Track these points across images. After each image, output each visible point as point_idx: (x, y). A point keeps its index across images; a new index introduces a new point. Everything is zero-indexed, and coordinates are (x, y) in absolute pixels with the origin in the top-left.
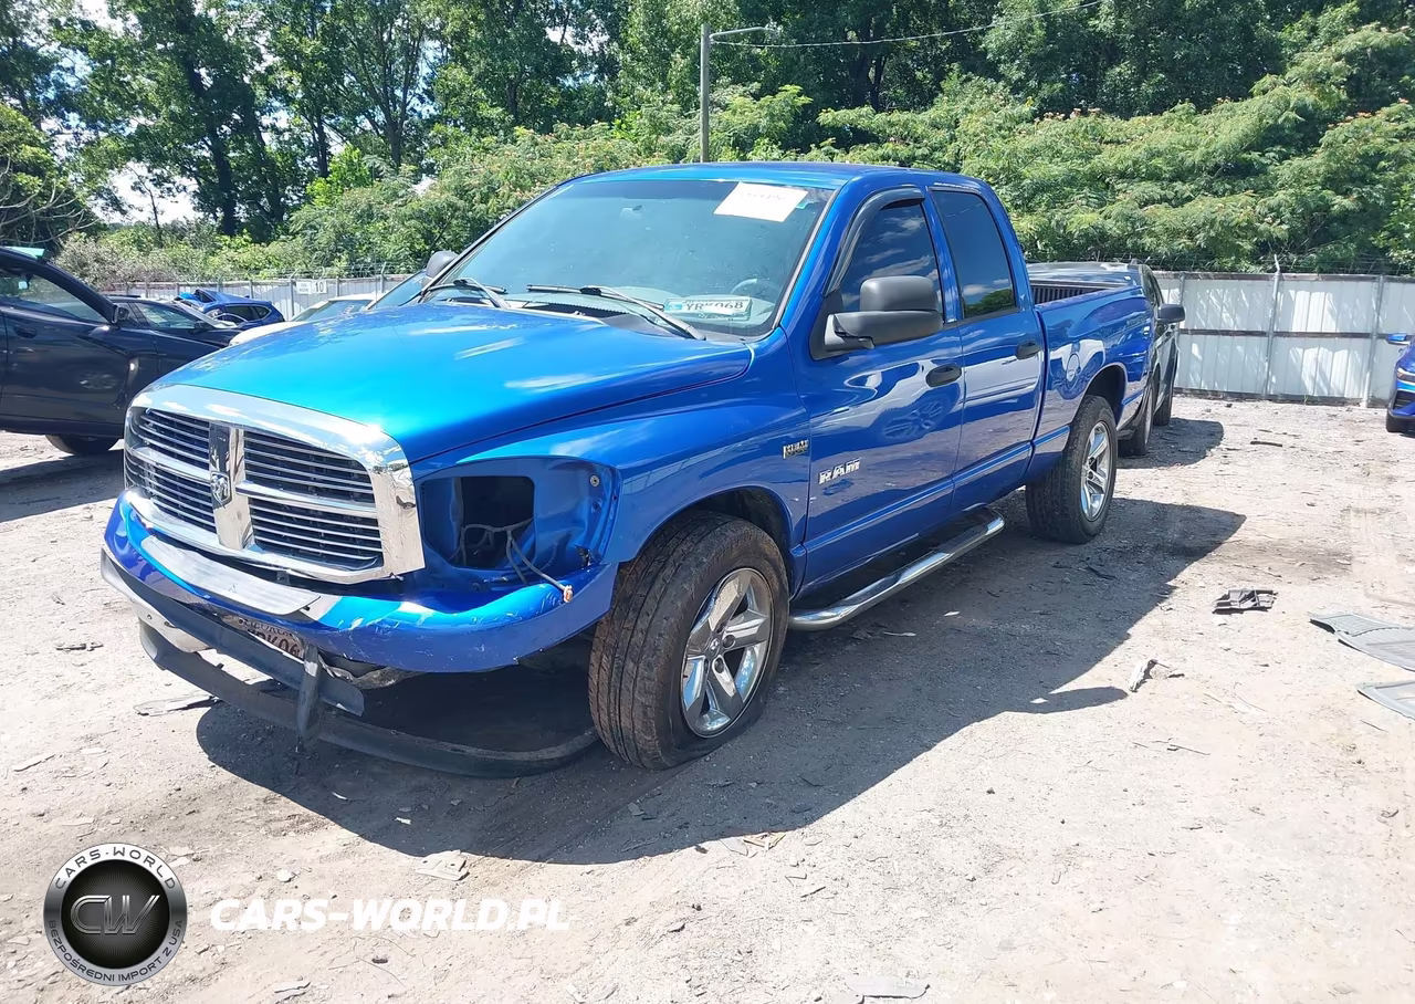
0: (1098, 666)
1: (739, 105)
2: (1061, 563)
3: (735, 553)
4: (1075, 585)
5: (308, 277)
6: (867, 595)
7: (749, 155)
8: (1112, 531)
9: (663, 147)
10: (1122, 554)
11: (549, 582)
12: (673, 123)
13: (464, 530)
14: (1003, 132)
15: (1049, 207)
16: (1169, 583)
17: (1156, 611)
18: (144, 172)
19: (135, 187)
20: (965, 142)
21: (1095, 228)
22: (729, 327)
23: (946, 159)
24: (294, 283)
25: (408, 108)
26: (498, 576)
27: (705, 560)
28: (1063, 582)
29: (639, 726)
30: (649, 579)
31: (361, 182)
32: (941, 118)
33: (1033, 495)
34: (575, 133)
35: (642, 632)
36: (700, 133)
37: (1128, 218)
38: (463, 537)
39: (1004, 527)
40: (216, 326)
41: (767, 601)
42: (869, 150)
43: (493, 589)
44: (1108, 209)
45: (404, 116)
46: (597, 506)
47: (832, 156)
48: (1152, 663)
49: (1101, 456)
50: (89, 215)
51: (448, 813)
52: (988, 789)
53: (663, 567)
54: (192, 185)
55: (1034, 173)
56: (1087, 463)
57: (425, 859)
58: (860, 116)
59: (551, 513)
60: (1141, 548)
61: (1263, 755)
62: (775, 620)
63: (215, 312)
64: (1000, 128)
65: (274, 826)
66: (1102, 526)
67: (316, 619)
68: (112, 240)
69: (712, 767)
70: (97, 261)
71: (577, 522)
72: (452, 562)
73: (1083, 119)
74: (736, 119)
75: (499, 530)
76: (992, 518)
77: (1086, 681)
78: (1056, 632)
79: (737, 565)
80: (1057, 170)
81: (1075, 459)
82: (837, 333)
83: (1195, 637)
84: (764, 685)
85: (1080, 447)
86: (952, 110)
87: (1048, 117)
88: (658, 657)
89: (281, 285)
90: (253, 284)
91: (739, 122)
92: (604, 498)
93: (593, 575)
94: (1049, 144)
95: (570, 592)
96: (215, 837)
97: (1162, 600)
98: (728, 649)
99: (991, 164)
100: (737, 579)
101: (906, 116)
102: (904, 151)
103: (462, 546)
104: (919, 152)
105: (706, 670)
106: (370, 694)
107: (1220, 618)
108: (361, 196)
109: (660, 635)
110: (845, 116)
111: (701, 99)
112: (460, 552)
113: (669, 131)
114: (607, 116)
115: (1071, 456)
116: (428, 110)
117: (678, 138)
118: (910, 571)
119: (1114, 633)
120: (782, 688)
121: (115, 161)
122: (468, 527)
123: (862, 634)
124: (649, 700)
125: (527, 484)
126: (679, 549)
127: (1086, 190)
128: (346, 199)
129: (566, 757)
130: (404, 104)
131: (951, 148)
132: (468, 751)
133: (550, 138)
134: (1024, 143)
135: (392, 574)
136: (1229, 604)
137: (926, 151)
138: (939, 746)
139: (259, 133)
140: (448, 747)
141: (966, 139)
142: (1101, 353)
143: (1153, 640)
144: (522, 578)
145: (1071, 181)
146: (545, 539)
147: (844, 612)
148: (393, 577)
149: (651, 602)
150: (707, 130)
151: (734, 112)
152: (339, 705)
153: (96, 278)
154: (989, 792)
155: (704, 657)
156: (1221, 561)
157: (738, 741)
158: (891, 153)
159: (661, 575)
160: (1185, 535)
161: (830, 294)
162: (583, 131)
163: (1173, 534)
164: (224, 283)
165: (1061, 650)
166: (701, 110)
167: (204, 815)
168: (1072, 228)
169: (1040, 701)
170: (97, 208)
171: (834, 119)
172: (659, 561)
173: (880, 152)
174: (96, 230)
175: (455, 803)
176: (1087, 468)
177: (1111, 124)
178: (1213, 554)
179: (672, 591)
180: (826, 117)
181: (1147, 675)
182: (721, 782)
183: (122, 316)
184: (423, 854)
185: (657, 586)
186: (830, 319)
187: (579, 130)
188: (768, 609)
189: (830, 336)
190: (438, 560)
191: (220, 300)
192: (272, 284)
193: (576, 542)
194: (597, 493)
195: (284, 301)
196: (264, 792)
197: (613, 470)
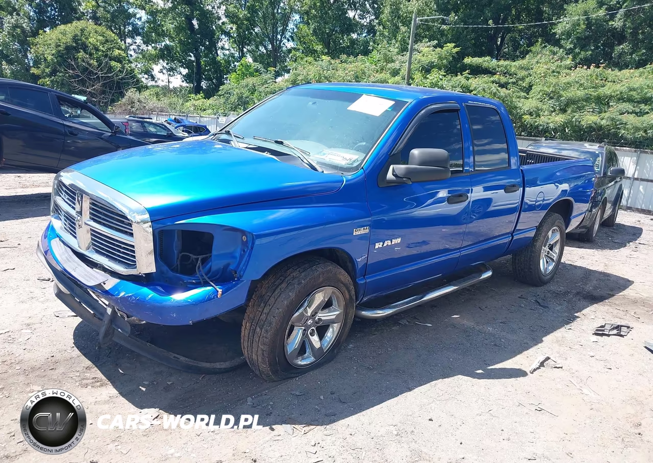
0: (519, 356)
1: (427, 52)
2: (523, 296)
3: (321, 280)
4: (526, 309)
5: (225, 116)
6: (403, 304)
7: (428, 76)
8: (557, 281)
9: (389, 69)
10: (557, 295)
11: (212, 286)
12: (394, 58)
13: (180, 255)
14: (555, 73)
15: (573, 111)
16: (576, 314)
17: (563, 329)
18: (165, 65)
19: (161, 71)
20: (535, 78)
21: (596, 124)
22: (338, 167)
23: (524, 85)
24: (218, 118)
25: (282, 43)
26: (190, 279)
27: (303, 282)
28: (520, 306)
29: (260, 360)
30: (274, 288)
31: (252, 75)
32: (524, 64)
33: (515, 259)
34: (349, 60)
35: (266, 314)
36: (407, 63)
37: (613, 119)
38: (179, 258)
39: (492, 275)
40: (177, 135)
41: (343, 303)
42: (486, 78)
43: (188, 286)
44: (603, 115)
45: (280, 47)
46: (244, 251)
47: (468, 79)
48: (548, 358)
49: (556, 243)
50: (138, 81)
51: (164, 388)
52: (430, 418)
53: (282, 283)
54: (185, 71)
55: (567, 95)
56: (547, 246)
57: (141, 411)
58: (484, 61)
59: (222, 252)
60: (569, 292)
61: (588, 421)
62: (346, 313)
63: (182, 128)
64: (553, 72)
65: (85, 382)
66: (552, 278)
67: (107, 289)
68: (146, 93)
69: (297, 384)
70: (139, 101)
71: (234, 257)
72: (172, 270)
73: (596, 70)
74: (423, 59)
75: (196, 257)
76: (486, 270)
77: (508, 364)
78: (504, 334)
79: (323, 285)
80: (581, 93)
81: (538, 244)
82: (393, 174)
83: (577, 347)
84: (337, 344)
85: (542, 238)
86: (530, 62)
87: (579, 67)
88: (271, 328)
89: (212, 118)
90: (201, 117)
91: (425, 60)
92: (248, 247)
93: (237, 284)
94: (577, 80)
95: (221, 293)
96: (55, 383)
97: (568, 323)
98: (318, 325)
99: (546, 89)
100: (324, 292)
101: (507, 63)
102: (503, 80)
103: (179, 263)
104: (511, 81)
105: (303, 335)
106: (134, 326)
107: (595, 338)
108: (250, 81)
109: (274, 317)
110: (477, 60)
111: (409, 47)
112: (177, 265)
113: (393, 61)
114: (366, 52)
115: (536, 242)
116: (290, 45)
117: (396, 65)
118: (433, 293)
119: (536, 339)
120: (351, 345)
121: (155, 59)
122: (183, 253)
123: (404, 322)
124: (265, 348)
125: (211, 237)
126: (292, 275)
127: (593, 105)
128: (244, 82)
129: (227, 368)
130: (281, 41)
131: (528, 80)
132: (181, 359)
133: (338, 61)
134: (563, 80)
135: (140, 273)
136: (603, 331)
137: (514, 80)
138: (416, 390)
139: (216, 50)
140: (172, 355)
141: (536, 76)
142: (567, 190)
143: (554, 345)
144: (202, 282)
145: (587, 99)
146: (216, 264)
147: (388, 312)
148: (140, 275)
149: (272, 299)
150: (410, 63)
151: (423, 55)
152: (119, 330)
153: (137, 109)
154: (430, 420)
155: (303, 328)
156: (610, 306)
157: (316, 372)
158: (497, 80)
159: (280, 287)
160: (595, 288)
161: (394, 154)
162: (353, 59)
163: (589, 288)
164: (189, 115)
165: (503, 344)
166: (408, 53)
167: (57, 371)
168: (583, 123)
169: (480, 371)
170: (144, 79)
171: (471, 62)
172: (281, 280)
173: (492, 79)
174: (141, 88)
175: (169, 383)
176: (547, 249)
177: (612, 73)
178: (607, 301)
179: (283, 296)
180: (468, 60)
181: (542, 364)
182: (298, 393)
183: (117, 129)
184: (142, 407)
185: (276, 292)
186: (392, 167)
187: (352, 58)
188: (343, 308)
189: (390, 175)
190: (165, 268)
191: (184, 122)
192: (209, 117)
193: (232, 267)
194: (245, 244)
195: (213, 126)
196: (88, 363)
197: (252, 234)
